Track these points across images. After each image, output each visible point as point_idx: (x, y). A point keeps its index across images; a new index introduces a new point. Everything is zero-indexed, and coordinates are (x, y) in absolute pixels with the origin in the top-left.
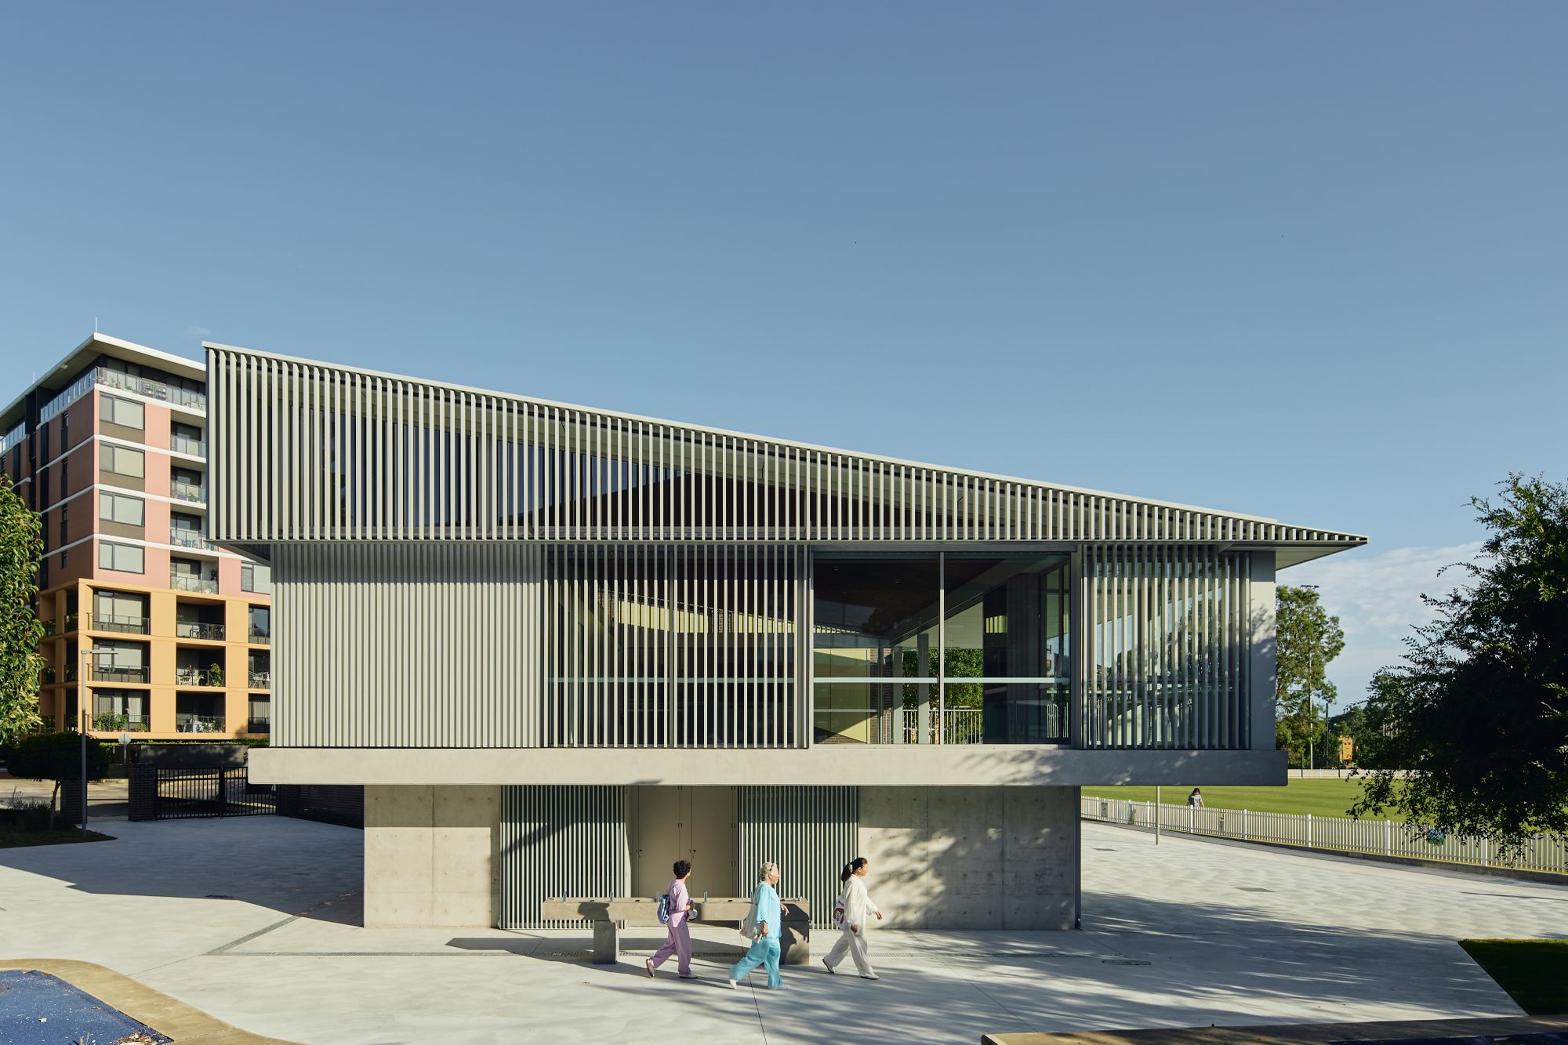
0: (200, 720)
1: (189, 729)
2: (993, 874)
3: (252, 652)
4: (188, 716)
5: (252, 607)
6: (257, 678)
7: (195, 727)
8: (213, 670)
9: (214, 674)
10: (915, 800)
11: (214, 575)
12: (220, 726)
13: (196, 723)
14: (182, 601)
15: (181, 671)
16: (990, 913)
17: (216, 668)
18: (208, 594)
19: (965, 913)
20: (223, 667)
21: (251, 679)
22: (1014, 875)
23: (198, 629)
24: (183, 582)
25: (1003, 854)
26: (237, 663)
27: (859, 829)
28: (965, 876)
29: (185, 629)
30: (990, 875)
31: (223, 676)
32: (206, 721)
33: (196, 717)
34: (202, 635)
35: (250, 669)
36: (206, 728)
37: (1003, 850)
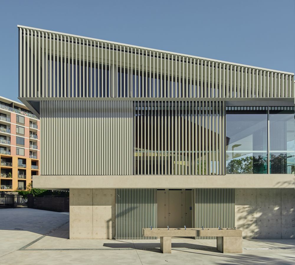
0: (6, 186)
1: (4, 188)
2: (278, 220)
3: (19, 170)
4: (3, 185)
5: (19, 158)
6: (20, 176)
7: (5, 188)
8: (9, 174)
9: (10, 175)
10: (252, 195)
11: (10, 151)
12: (11, 188)
13: (5, 187)
14: (2, 157)
15: (2, 175)
16: (277, 233)
17: (10, 173)
18: (8, 155)
19: (269, 233)
20: (12, 173)
21: (18, 176)
22: (285, 220)
23: (6, 164)
24: (2, 152)
25: (281, 213)
26: (15, 172)
27: (235, 206)
28: (269, 220)
29: (3, 164)
30: (277, 220)
31: (12, 175)
32: (7, 186)
33: (5, 186)
34: (7, 165)
35: (18, 174)
36: (8, 188)
37: (281, 212)
